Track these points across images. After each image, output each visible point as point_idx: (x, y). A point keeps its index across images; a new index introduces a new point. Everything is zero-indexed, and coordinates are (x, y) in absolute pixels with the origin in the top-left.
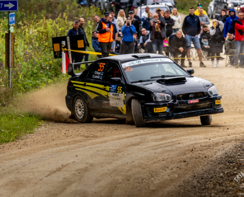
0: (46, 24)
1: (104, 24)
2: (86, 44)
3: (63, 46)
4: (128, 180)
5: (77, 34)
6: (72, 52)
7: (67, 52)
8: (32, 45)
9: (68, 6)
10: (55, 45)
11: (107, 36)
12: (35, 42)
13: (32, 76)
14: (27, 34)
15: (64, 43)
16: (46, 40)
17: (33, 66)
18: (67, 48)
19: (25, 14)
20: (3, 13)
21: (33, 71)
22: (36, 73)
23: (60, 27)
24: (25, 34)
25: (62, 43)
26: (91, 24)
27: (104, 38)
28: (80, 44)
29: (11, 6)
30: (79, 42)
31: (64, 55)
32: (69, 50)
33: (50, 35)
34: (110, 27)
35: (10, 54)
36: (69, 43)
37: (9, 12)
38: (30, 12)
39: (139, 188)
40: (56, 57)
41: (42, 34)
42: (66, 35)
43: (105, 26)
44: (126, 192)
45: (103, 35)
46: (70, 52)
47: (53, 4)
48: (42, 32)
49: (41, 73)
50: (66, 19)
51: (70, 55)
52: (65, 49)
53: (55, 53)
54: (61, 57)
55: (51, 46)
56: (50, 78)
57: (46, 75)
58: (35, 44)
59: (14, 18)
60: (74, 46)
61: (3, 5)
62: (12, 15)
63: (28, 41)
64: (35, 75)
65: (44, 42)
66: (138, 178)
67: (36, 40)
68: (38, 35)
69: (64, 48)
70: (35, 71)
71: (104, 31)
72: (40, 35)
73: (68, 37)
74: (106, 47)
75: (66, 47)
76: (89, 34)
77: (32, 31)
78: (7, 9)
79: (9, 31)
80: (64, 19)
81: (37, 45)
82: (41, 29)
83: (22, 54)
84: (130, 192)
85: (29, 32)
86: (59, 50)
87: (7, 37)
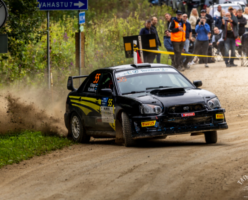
0: (117, 23)
1: (176, 23)
2: (158, 44)
3: (135, 46)
5: (150, 33)
6: (143, 51)
7: (138, 52)
8: (103, 44)
9: (139, 5)
10: (126, 44)
11: (180, 35)
12: (106, 42)
14: (98, 34)
15: (135, 42)
16: (118, 39)
18: (139, 48)
19: (95, 13)
20: (73, 12)
23: (131, 27)
24: (96, 33)
25: (134, 43)
26: (163, 23)
27: (176, 37)
28: (152, 43)
29: (80, 4)
30: (150, 41)
31: (135, 54)
32: (141, 49)
33: (122, 34)
34: (182, 26)
35: (81, 54)
36: (140, 42)
37: (79, 11)
38: (101, 11)
40: (127, 56)
41: (113, 33)
42: (137, 34)
43: (178, 25)
45: (176, 34)
46: (141, 51)
47: (124, 3)
48: (113, 32)
50: (137, 18)
51: (142, 54)
52: (137, 49)
53: (126, 52)
54: (132, 56)
55: (122, 45)
58: (106, 43)
59: (84, 17)
60: (146, 45)
61: (73, 4)
62: (82, 14)
63: (99, 40)
65: (115, 41)
67: (107, 40)
68: (109, 35)
69: (135, 47)
71: (177, 30)
72: (111, 35)
73: (140, 37)
74: (179, 46)
75: (138, 46)
76: (161, 33)
77: (103, 30)
78: (77, 7)
79: (79, 31)
80: (136, 18)
81: (108, 45)
82: (113, 28)
83: (93, 53)
85: (99, 32)
86: (130, 49)
87: (77, 36)
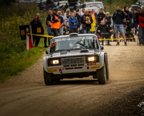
3: (27, 32)
4: (65, 104)
6: (33, 35)
7: (30, 36)
10: (21, 31)
11: (58, 24)
12: (9, 31)
13: (5, 51)
15: (27, 29)
16: (16, 29)
17: (6, 44)
18: (30, 33)
21: (6, 48)
22: (8, 49)
24: (2, 25)
25: (27, 30)
30: (38, 28)
31: (28, 37)
32: (31, 34)
36: (31, 30)
39: (72, 108)
40: (22, 39)
41: (13, 26)
44: (63, 109)
46: (32, 36)
48: (13, 24)
49: (12, 49)
51: (32, 38)
52: (29, 34)
54: (25, 39)
56: (18, 53)
57: (15, 51)
58: (9, 32)
64: (8, 51)
65: (15, 30)
66: (72, 103)
67: (9, 29)
70: (8, 48)
71: (56, 21)
72: (12, 26)
73: (30, 26)
75: (29, 32)
77: (6, 24)
81: (10, 33)
82: (13, 22)
84: (66, 109)
85: (4, 24)
86: (24, 34)
